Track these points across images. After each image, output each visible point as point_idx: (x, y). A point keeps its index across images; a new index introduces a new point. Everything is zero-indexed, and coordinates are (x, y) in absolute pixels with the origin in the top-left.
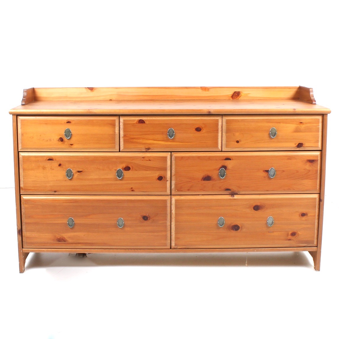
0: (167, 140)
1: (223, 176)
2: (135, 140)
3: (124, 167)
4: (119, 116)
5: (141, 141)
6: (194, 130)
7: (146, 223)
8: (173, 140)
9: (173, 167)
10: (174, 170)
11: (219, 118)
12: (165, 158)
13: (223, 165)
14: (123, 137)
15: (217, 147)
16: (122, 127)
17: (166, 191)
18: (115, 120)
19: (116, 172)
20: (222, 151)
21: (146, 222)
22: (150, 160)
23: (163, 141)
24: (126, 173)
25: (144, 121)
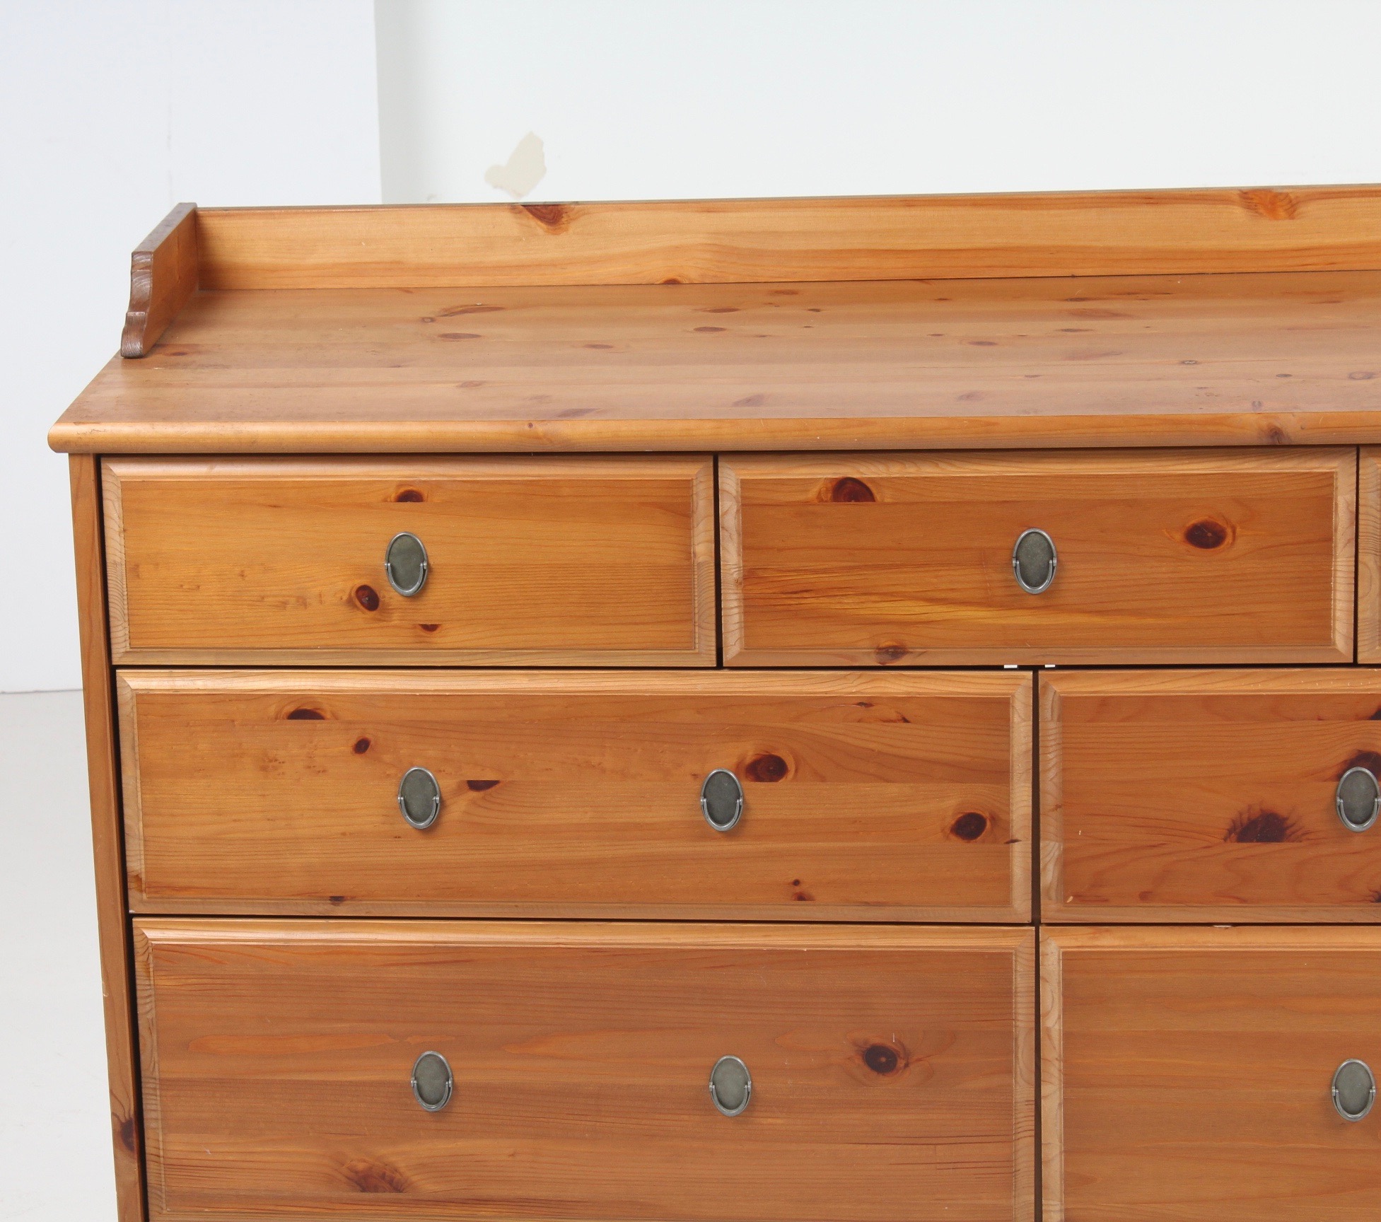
0: (1013, 602)
1: (1359, 814)
2: (811, 601)
3: (749, 760)
4: (715, 457)
5: (849, 604)
6: (1179, 536)
7: (883, 1086)
8: (1049, 602)
9: (1051, 758)
10: (1051, 774)
11: (1340, 468)
12: (1002, 705)
13: (1361, 748)
14: (738, 583)
15: (1324, 637)
16: (730, 520)
17: (1007, 902)
18: (687, 485)
19: (698, 786)
20: (1355, 664)
21: (884, 1080)
22: (906, 721)
23: (986, 603)
24: (757, 794)
25: (869, 485)
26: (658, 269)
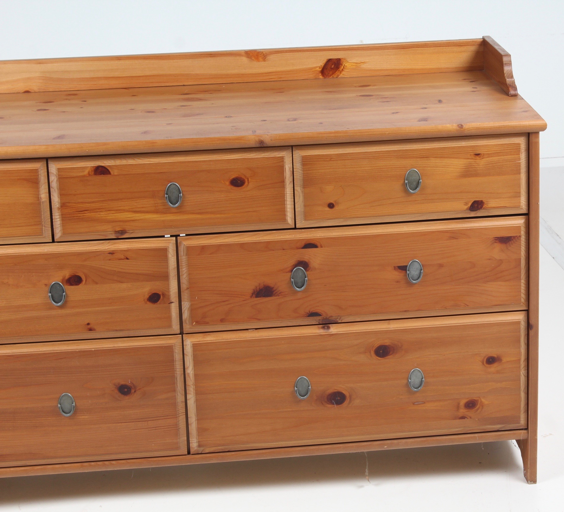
0: (166, 211)
1: (300, 284)
2: (88, 215)
3: (67, 277)
4: (47, 160)
5: (103, 215)
6: (228, 183)
7: (126, 400)
8: (180, 210)
9: (184, 270)
10: (184, 276)
11: (286, 155)
12: (164, 251)
13: (299, 260)
14: (59, 208)
15: (284, 219)
16: (54, 184)
17: (170, 326)
18: (36, 171)
19: (47, 289)
20: (295, 228)
21: (127, 397)
22: (127, 259)
23: (156, 212)
24: (72, 291)
25: (108, 168)
26: (21, 87)
